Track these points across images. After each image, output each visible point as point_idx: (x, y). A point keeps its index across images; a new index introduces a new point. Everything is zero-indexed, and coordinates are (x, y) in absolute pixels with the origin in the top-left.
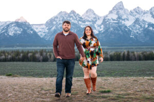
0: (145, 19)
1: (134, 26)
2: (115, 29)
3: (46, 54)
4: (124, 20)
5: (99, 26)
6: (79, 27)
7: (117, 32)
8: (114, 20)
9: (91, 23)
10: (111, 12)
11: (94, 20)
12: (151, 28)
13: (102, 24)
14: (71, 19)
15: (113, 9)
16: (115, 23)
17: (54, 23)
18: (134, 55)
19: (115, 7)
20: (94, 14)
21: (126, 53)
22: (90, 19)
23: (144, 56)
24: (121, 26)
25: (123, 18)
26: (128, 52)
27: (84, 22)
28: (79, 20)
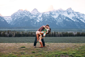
0: (64, 15)
1: (58, 18)
2: (48, 20)
3: (11, 33)
4: (53, 15)
6: (29, 18)
7: (49, 21)
8: (48, 15)
9: (36, 16)
12: (67, 20)
13: (41, 17)
14: (25, 14)
16: (48, 17)
17: (16, 16)
18: (58, 34)
20: (37, 11)
21: (54, 33)
22: (35, 14)
23: (63, 34)
24: (52, 18)
25: (53, 14)
26: (55, 32)
27: (32, 16)
28: (29, 15)
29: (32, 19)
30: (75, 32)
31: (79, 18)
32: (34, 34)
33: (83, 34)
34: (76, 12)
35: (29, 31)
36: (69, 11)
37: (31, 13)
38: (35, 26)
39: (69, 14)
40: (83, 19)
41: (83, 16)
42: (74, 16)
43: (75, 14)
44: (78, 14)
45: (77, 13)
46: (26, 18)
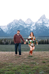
2: (41, 28)
3: (7, 41)
4: (46, 24)
5: (34, 27)
6: (24, 27)
7: (42, 30)
8: (41, 24)
9: (29, 25)
10: (39, 20)
11: (31, 24)
13: (35, 26)
14: (20, 23)
15: (40, 19)
16: (41, 25)
17: (11, 25)
19: (41, 17)
20: (31, 21)
22: (29, 24)
24: (44, 27)
25: (45, 23)
27: (26, 25)
28: (24, 24)
29: (27, 28)
46: (21, 27)
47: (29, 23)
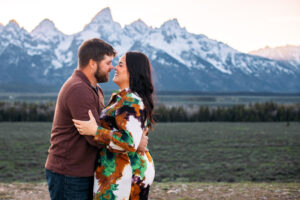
0: (152, 44)
4: (112, 43)
5: (65, 53)
6: (25, 54)
9: (48, 47)
10: (87, 27)
11: (55, 41)
12: (162, 61)
14: (9, 37)
15: (93, 22)
20: (55, 30)
22: (46, 40)
25: (110, 39)
27: (34, 44)
28: (25, 41)
29: (36, 58)
30: (191, 106)
31: (203, 55)
32: (43, 111)
33: (219, 111)
34: (193, 35)
35: (22, 101)
36: (169, 29)
37: (32, 35)
38: (44, 81)
39: (169, 42)
40: (218, 59)
41: (219, 48)
42: (187, 48)
43: (190, 43)
44: (200, 43)
45: (198, 37)
46: (14, 53)
47: (49, 36)
